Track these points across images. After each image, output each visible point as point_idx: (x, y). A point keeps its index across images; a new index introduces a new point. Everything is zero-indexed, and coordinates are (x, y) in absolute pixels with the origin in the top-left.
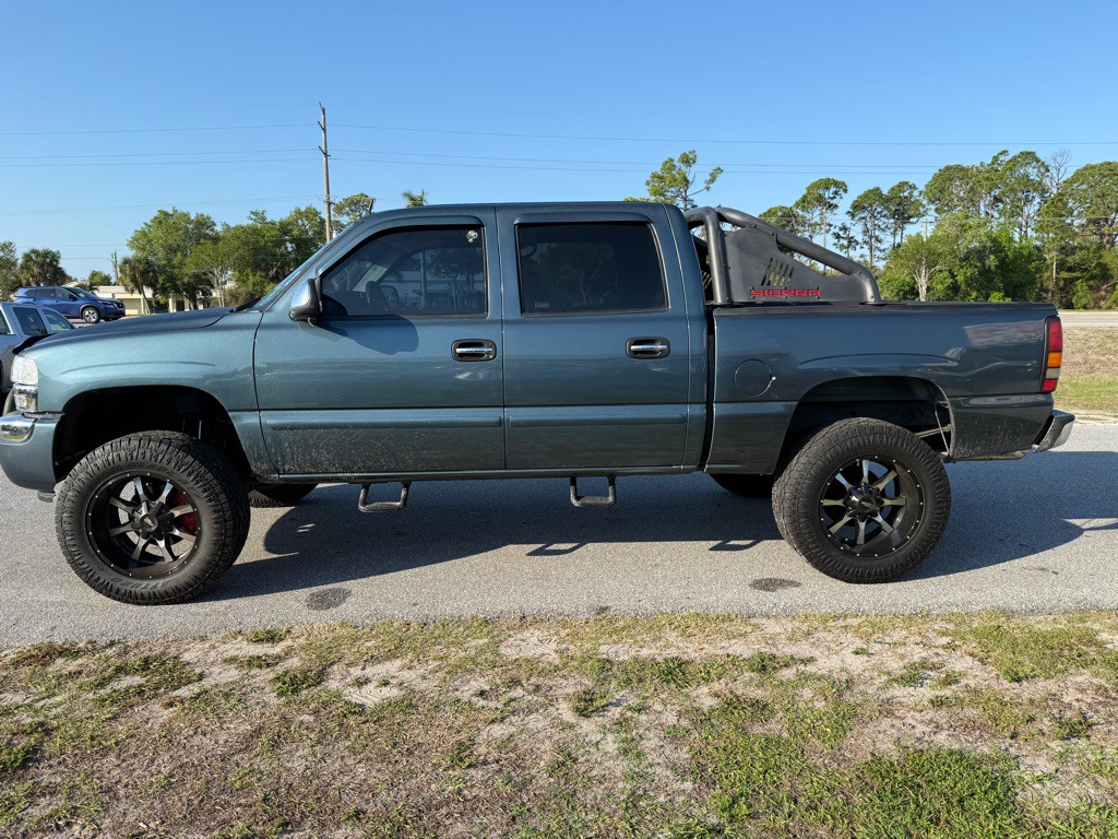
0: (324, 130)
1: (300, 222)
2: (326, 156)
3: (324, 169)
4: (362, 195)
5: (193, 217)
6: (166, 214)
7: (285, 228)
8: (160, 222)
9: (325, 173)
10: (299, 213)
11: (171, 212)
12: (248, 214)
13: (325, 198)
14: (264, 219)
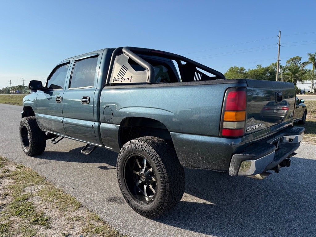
0: (280, 38)
1: (273, 67)
2: (279, 46)
3: (278, 50)
4: (297, 56)
5: (239, 68)
6: (232, 68)
7: (267, 69)
8: (231, 70)
9: (278, 51)
10: (273, 64)
11: (234, 67)
12: (256, 66)
13: (278, 59)
14: (261, 67)
